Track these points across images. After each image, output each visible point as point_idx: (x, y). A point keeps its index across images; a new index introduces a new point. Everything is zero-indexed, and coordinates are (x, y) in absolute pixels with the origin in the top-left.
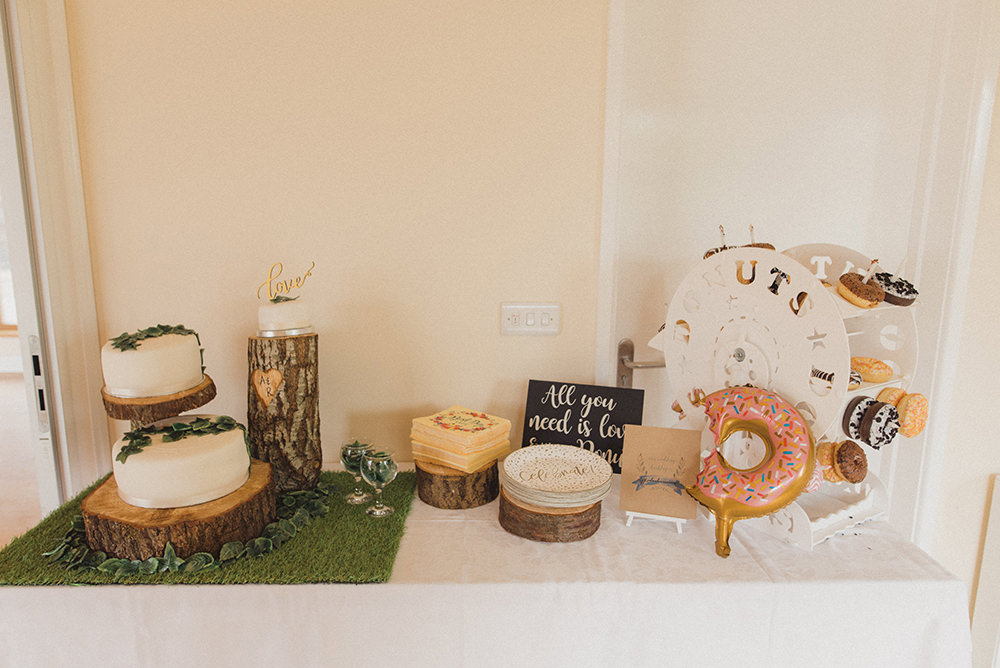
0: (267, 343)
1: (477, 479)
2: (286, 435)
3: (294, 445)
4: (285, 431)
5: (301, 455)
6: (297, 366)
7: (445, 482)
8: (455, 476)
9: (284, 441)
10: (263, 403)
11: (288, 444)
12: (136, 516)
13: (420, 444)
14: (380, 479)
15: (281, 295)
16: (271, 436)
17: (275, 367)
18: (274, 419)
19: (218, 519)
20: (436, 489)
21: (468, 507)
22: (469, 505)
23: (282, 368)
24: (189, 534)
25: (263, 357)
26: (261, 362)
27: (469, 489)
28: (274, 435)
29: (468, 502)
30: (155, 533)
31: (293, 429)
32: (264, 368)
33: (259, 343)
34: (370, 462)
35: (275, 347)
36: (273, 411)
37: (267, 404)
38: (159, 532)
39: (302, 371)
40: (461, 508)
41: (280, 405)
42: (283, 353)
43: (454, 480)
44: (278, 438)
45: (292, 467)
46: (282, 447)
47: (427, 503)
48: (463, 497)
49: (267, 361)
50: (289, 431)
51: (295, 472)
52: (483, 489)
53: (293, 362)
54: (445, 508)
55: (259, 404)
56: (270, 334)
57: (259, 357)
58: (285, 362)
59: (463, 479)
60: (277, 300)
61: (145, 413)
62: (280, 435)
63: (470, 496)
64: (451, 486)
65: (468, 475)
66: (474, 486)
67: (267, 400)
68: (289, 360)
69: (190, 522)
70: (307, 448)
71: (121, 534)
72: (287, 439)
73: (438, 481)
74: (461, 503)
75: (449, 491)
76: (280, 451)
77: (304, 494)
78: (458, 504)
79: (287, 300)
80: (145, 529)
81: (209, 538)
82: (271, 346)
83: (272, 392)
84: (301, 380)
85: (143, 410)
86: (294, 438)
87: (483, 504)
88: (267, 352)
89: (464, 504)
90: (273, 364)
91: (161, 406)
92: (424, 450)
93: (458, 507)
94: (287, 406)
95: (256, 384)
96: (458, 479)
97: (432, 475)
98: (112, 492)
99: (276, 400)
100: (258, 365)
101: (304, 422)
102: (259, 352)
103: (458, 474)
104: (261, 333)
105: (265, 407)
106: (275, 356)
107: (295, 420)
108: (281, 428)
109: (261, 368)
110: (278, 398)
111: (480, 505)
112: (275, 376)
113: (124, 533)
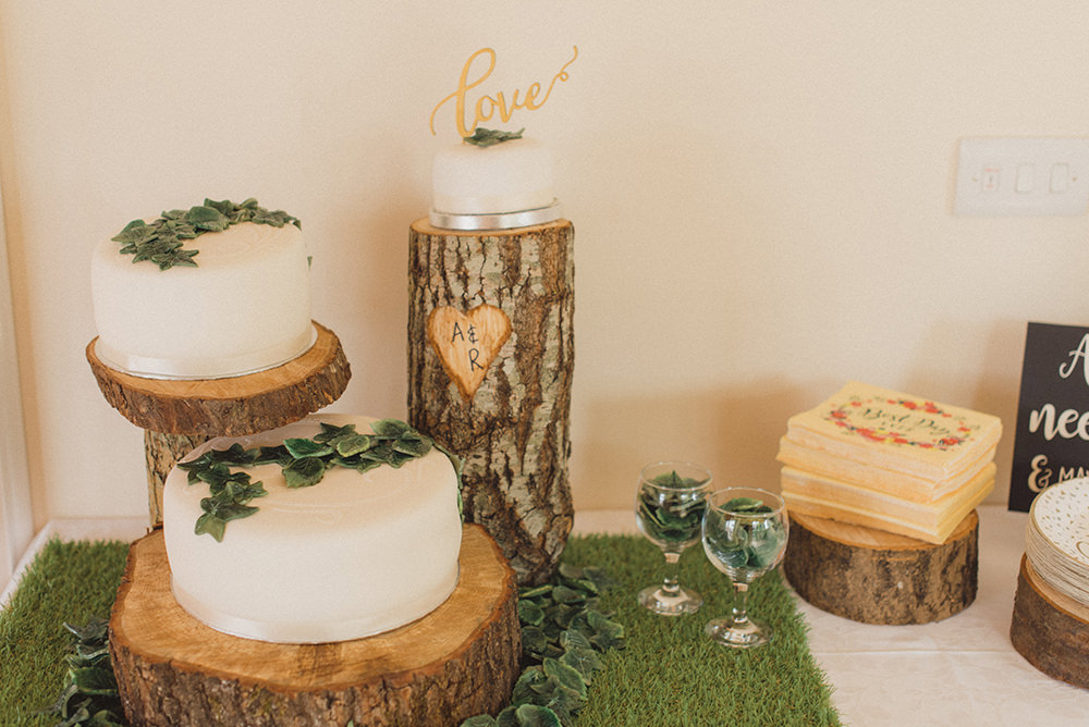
0: (474, 244)
1: (952, 558)
2: (514, 460)
3: (531, 483)
4: (512, 452)
5: (542, 504)
6: (546, 301)
7: (883, 564)
8: (907, 552)
9: (509, 474)
10: (460, 385)
11: (519, 481)
12: (262, 662)
13: (804, 475)
14: (754, 562)
15: (489, 126)
16: (482, 462)
17: (495, 302)
18: (490, 425)
19: (449, 666)
20: (859, 581)
21: (930, 620)
22: (933, 615)
23: (509, 303)
24: (392, 704)
25: (464, 279)
26: (457, 289)
27: (935, 580)
28: (489, 461)
29: (931, 610)
30: (322, 703)
31: (530, 447)
32: (465, 303)
33: (451, 245)
34: (730, 525)
35: (493, 253)
36: (486, 405)
37: (470, 387)
38: (331, 701)
39: (555, 309)
40: (913, 622)
41: (505, 390)
42: (513, 269)
43: (904, 560)
44: (498, 466)
45: (522, 534)
46: (504, 486)
47: (827, 610)
48: (920, 597)
49: (473, 288)
50: (522, 450)
51: (529, 543)
52: (960, 579)
53: (537, 289)
54: (877, 622)
55: (453, 388)
56: (468, 224)
57: (452, 278)
58: (517, 289)
59: (924, 557)
60: (482, 138)
61: (234, 418)
62: (502, 461)
63: (934, 595)
64: (895, 573)
65: (935, 548)
66: (944, 572)
67: (468, 376)
68: (527, 285)
69: (393, 676)
70: (554, 488)
71: (237, 706)
72: (515, 469)
73: (864, 565)
74: (915, 610)
75: (889, 586)
76: (500, 498)
77: (548, 595)
78: (909, 613)
79: (503, 139)
80: (300, 697)
81: (433, 713)
82: (483, 251)
83: (482, 360)
84: (552, 332)
85: (227, 411)
86: (531, 468)
87: (958, 611)
88: (473, 266)
89: (921, 612)
90: (487, 293)
91: (266, 400)
92: (816, 489)
93: (910, 619)
94: (519, 393)
95: (439, 339)
96: (913, 559)
97: (849, 549)
98: (166, 601)
99: (494, 380)
100: (449, 296)
101: (551, 429)
102: (451, 265)
103: (913, 546)
104: (445, 220)
105: (468, 397)
106: (493, 276)
107: (534, 426)
108: (504, 444)
109: (457, 303)
110: (500, 374)
111: (953, 614)
112: (491, 323)
113: (246, 704)
